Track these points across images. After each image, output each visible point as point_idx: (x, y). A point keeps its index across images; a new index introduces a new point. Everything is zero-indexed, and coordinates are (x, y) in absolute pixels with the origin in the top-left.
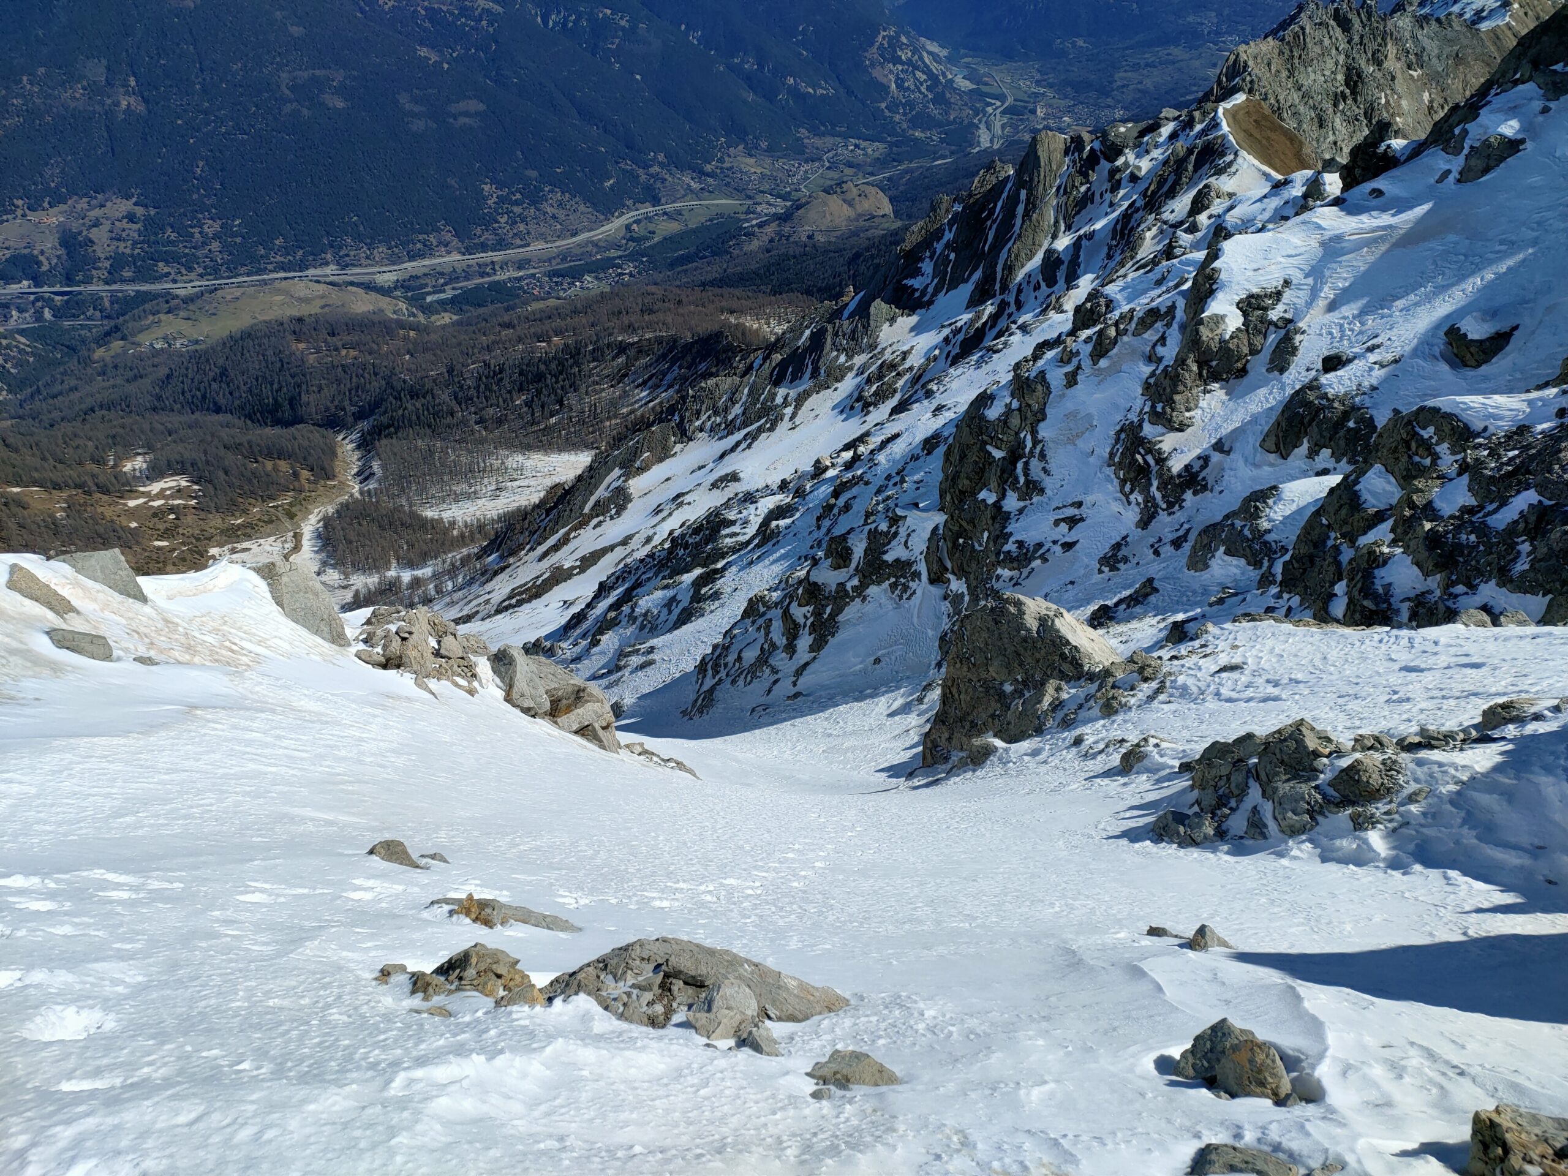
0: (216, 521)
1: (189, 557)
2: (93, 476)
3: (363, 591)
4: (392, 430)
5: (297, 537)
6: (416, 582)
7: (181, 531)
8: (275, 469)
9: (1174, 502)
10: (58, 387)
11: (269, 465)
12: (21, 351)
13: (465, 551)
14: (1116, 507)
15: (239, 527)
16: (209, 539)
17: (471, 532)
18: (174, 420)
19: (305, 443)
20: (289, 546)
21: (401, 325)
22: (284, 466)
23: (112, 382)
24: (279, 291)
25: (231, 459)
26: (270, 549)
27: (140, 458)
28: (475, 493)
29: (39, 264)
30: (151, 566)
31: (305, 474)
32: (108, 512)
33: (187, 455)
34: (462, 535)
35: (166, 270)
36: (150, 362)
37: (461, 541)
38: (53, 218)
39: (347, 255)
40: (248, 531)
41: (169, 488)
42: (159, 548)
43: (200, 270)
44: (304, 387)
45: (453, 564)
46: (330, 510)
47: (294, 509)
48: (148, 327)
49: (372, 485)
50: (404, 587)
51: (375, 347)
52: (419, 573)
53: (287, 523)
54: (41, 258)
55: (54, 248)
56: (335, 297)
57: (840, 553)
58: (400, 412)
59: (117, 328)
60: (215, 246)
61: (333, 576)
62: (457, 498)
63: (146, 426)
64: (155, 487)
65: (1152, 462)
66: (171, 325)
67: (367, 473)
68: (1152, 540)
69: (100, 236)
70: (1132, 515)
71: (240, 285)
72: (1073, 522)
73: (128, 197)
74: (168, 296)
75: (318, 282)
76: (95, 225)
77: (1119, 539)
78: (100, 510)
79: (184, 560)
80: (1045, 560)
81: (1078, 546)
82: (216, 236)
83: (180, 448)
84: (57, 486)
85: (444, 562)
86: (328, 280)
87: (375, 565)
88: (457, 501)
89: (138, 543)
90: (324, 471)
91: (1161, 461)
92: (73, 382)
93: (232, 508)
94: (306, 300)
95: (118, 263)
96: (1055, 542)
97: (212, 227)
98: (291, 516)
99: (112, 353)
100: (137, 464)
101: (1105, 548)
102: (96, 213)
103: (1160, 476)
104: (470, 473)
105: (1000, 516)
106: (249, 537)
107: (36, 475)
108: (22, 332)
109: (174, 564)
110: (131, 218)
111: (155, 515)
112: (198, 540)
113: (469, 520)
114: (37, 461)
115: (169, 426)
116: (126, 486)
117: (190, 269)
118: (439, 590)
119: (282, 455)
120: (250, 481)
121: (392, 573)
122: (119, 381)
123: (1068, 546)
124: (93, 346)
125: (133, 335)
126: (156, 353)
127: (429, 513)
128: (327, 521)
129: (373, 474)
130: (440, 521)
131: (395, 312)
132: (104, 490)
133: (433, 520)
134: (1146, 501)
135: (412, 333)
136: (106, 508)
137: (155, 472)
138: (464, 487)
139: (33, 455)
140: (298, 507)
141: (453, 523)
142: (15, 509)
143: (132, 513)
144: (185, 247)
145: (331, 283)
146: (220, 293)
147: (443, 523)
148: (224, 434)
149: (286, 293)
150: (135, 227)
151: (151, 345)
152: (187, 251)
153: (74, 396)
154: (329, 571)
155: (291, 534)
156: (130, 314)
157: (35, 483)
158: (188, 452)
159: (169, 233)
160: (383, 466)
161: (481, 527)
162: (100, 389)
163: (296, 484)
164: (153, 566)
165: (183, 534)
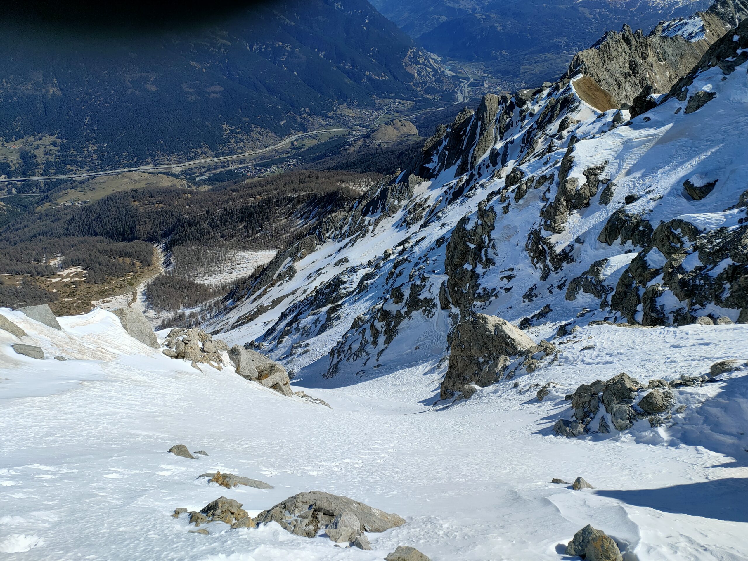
0: (95, 288)
1: (82, 306)
2: (35, 268)
3: (166, 320)
4: (180, 241)
5: (134, 294)
6: (192, 315)
7: (78, 293)
8: (124, 262)
9: (558, 267)
10: (18, 226)
11: (121, 260)
13: (216, 299)
14: (530, 270)
15: (106, 290)
16: (91, 297)
17: (219, 290)
18: (75, 240)
19: (138, 249)
20: (130, 299)
21: (184, 191)
22: (128, 260)
23: (45, 222)
24: (125, 177)
25: (103, 258)
26: (121, 301)
27: (58, 259)
28: (220, 271)
29: (10, 167)
30: (63, 310)
31: (138, 264)
32: (43, 285)
33: (81, 256)
34: (214, 291)
35: (71, 168)
36: (63, 213)
37: (214, 294)
38: (17, 145)
39: (158, 160)
40: (111, 292)
41: (72, 273)
42: (67, 302)
43: (87, 168)
44: (138, 222)
45: (210, 306)
46: (150, 281)
47: (132, 281)
48: (62, 196)
49: (171, 268)
50: (186, 317)
51: (172, 202)
52: (193, 310)
53: (129, 288)
54: (11, 164)
55: (17, 159)
56: (153, 179)
57: (398, 296)
58: (184, 233)
59: (47, 197)
60: (95, 156)
61: (152, 313)
62: (212, 273)
63: (61, 243)
64: (65, 272)
65: (546, 248)
66: (73, 194)
67: (168, 263)
68: (548, 286)
69: (40, 153)
70: (538, 274)
71: (106, 175)
72: (510, 278)
73: (53, 135)
74: (72, 181)
75: (144, 172)
76: (37, 148)
77: (532, 286)
78: (38, 284)
79: (79, 307)
80: (497, 297)
81: (512, 289)
82: (95, 152)
83: (78, 253)
84: (18, 273)
85: (206, 305)
86: (149, 171)
87: (173, 307)
88: (212, 275)
89: (57, 300)
90: (147, 263)
91: (551, 248)
92: (26, 223)
93: (103, 281)
94: (139, 181)
95: (48, 165)
96: (501, 288)
97: (93, 148)
98: (131, 284)
99: (45, 208)
100: (57, 261)
101: (526, 290)
102: (38, 142)
103: (551, 255)
104: (217, 261)
105: (474, 276)
106: (111, 295)
107: (7, 268)
109: (74, 309)
110: (54, 144)
111: (65, 286)
112: (86, 297)
113: (217, 284)
114: (9, 262)
115: (72, 242)
116: (51, 272)
117: (83, 168)
118: (203, 318)
119: (127, 255)
120: (112, 269)
121: (180, 311)
122: (48, 222)
123: (508, 290)
124: (36, 205)
125: (55, 199)
126: (66, 208)
127: (198, 281)
128: (149, 286)
129: (171, 263)
130: (204, 285)
131: (181, 186)
132: (41, 274)
133: (200, 284)
134: (544, 267)
135: (189, 195)
136: (41, 283)
137: (65, 265)
138: (215, 268)
139: (6, 259)
140: (135, 280)
141: (210, 286)
143: (54, 285)
144: (80, 157)
145: (150, 173)
146: (97, 179)
147: (205, 286)
148: (99, 246)
149: (129, 178)
150: (56, 148)
151: (64, 204)
152: (81, 159)
153: (27, 229)
154: (150, 310)
155: (132, 293)
156: (54, 190)
157: (7, 272)
158: (82, 255)
159: (72, 151)
160: (176, 259)
161: (224, 287)
162: (39, 226)
163: (134, 269)
164: (64, 310)
165: (79, 295)
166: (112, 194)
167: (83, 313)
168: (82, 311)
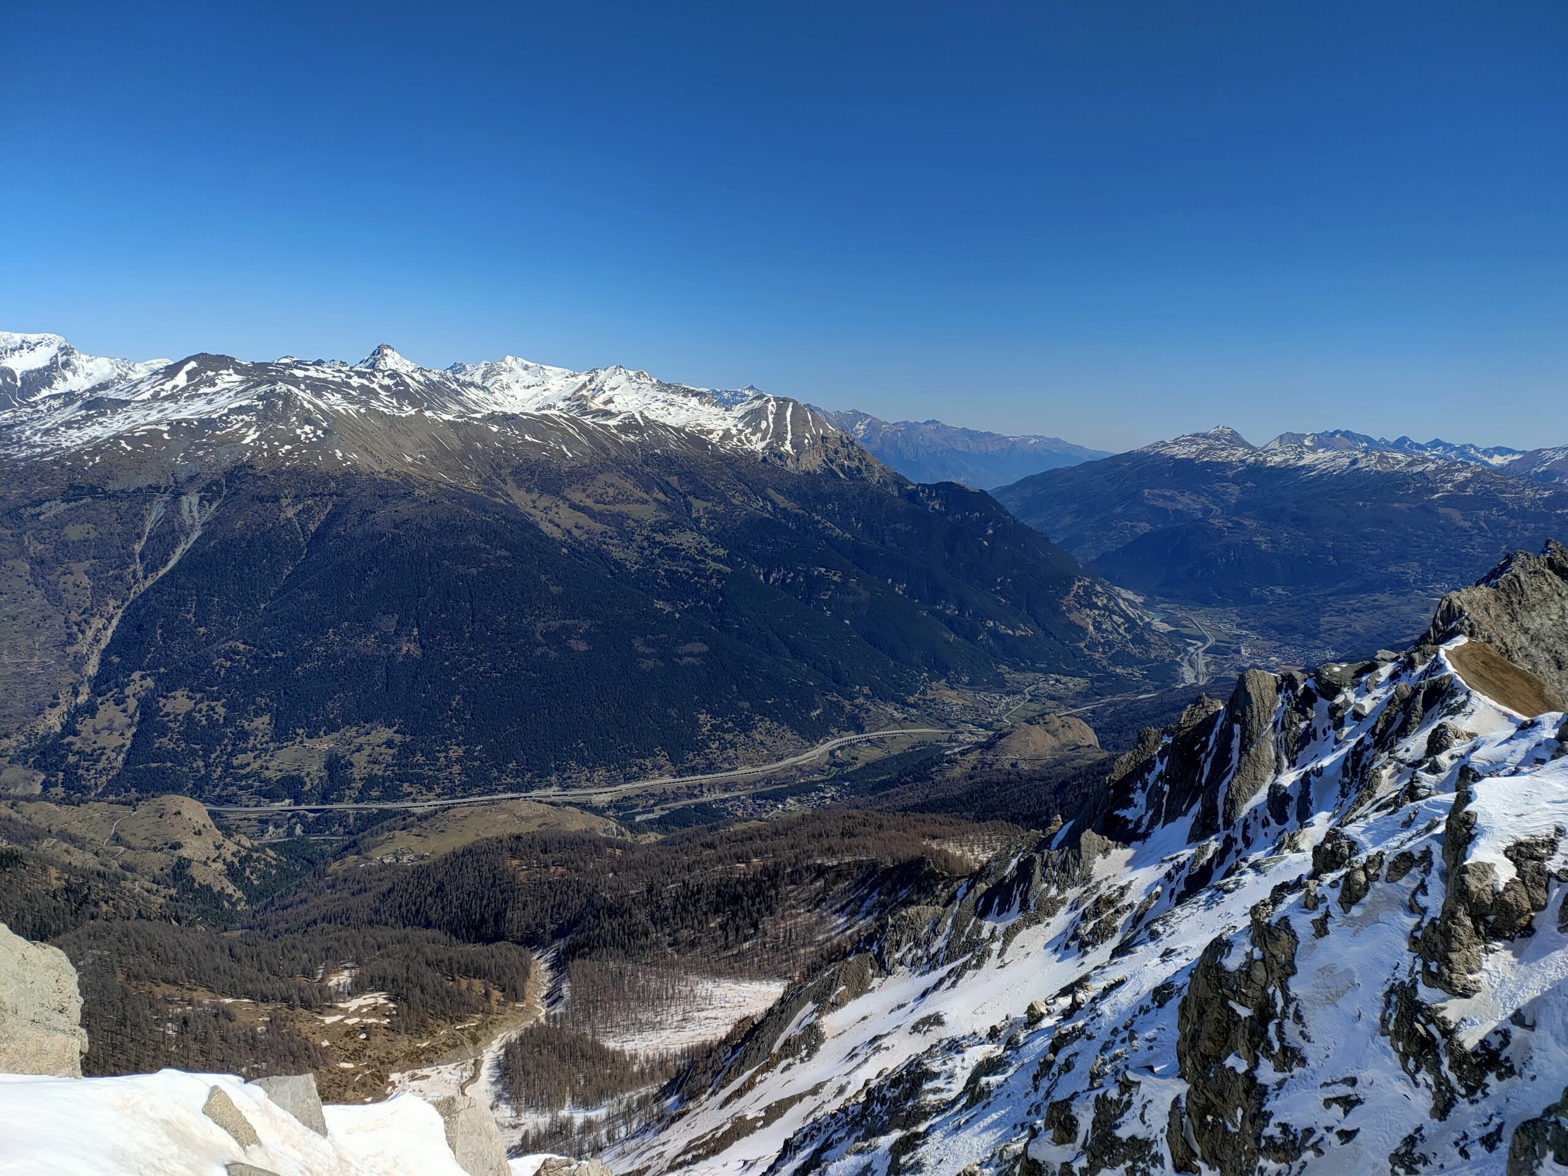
0: (403, 1043)
1: (370, 1081)
2: (300, 989)
3: (533, 1132)
4: (587, 950)
5: (477, 1064)
6: (589, 1126)
7: (368, 1052)
8: (469, 988)
9: (1475, 1088)
10: (290, 899)
11: (464, 983)
12: (268, 864)
13: (643, 1091)
14: (1401, 1088)
15: (424, 1051)
16: (392, 1063)
17: (652, 1069)
18: (385, 934)
19: (502, 961)
20: (467, 1074)
21: (609, 843)
22: (478, 985)
23: (339, 895)
24: (503, 810)
25: (432, 977)
26: (447, 1076)
27: (346, 973)
28: (660, 1023)
29: (303, 784)
31: (496, 994)
32: (305, 1028)
33: (390, 971)
34: (642, 1072)
35: (409, 790)
36: (377, 877)
37: (642, 1078)
38: (325, 744)
39: (570, 778)
40: (432, 1055)
41: (367, 1006)
42: (344, 1071)
43: (439, 791)
44: (511, 903)
45: (629, 1106)
46: (514, 1035)
47: (479, 1033)
48: (383, 842)
49: (559, 1009)
50: (575, 1131)
51: (582, 864)
52: (592, 1115)
53: (470, 1048)
54: (307, 779)
55: (319, 770)
56: (553, 815)
57: (1065, 1129)
58: (597, 931)
59: (355, 844)
60: (456, 768)
61: (506, 1112)
62: (641, 1027)
63: (359, 940)
64: (353, 1004)
65: (1437, 1034)
66: (402, 841)
67: (555, 996)
68: (1456, 1136)
69: (360, 760)
70: (1422, 1101)
71: (470, 805)
72: (1349, 1104)
73: (390, 726)
74: (406, 814)
75: (540, 802)
76: (358, 750)
77: (1411, 1131)
78: (298, 1026)
79: (364, 1085)
80: (1319, 1152)
81: (1359, 1136)
82: (458, 760)
83: (385, 963)
84: (265, 999)
85: (620, 1102)
86: (549, 800)
87: (551, 1102)
88: (640, 1031)
89: (325, 1063)
90: (514, 993)
91: (1449, 1033)
92: (304, 895)
93: (421, 1028)
94: (527, 819)
95: (370, 782)
96: (1329, 1129)
97: (455, 752)
98: (475, 1041)
99: (345, 867)
100: (342, 978)
101: (1396, 1144)
102: (362, 739)
103: (1451, 1052)
104: (656, 1000)
105: (1255, 1091)
106: (430, 1062)
107: (249, 986)
108: (272, 846)
109: (354, 1090)
110: (389, 744)
111: (347, 1034)
112: (382, 1063)
113: (651, 1054)
114: (254, 973)
115: (380, 939)
116: (325, 1001)
117: (430, 789)
118: (611, 1137)
119: (478, 973)
120: (443, 1001)
121: (564, 1113)
122: (346, 894)
123: (1347, 1136)
124: (331, 859)
125: (368, 849)
126: (384, 867)
127: (611, 1044)
128: (509, 1048)
129: (561, 997)
130: (621, 1053)
131: (605, 831)
132: (307, 1005)
133: (614, 1052)
134: (1438, 1084)
135: (618, 852)
136: (304, 1024)
137: (357, 988)
138: (650, 1015)
139: (252, 966)
140: (484, 1031)
141: (634, 1057)
142: (223, 1021)
143: (326, 1031)
144: (430, 770)
145: (552, 804)
146: (452, 811)
147: (624, 1056)
148: (429, 950)
149: (510, 812)
150: (391, 751)
151: (381, 859)
152: (431, 773)
153: (302, 908)
154: (503, 1106)
155: (472, 1061)
156: (369, 830)
157: (247, 994)
158: (392, 967)
159: (420, 758)
160: (572, 989)
161: (663, 1062)
162: (327, 901)
163: (486, 1005)
164: (335, 1090)
165: (370, 1056)
166: (473, 844)
167: (369, 1100)
168: (368, 1096)
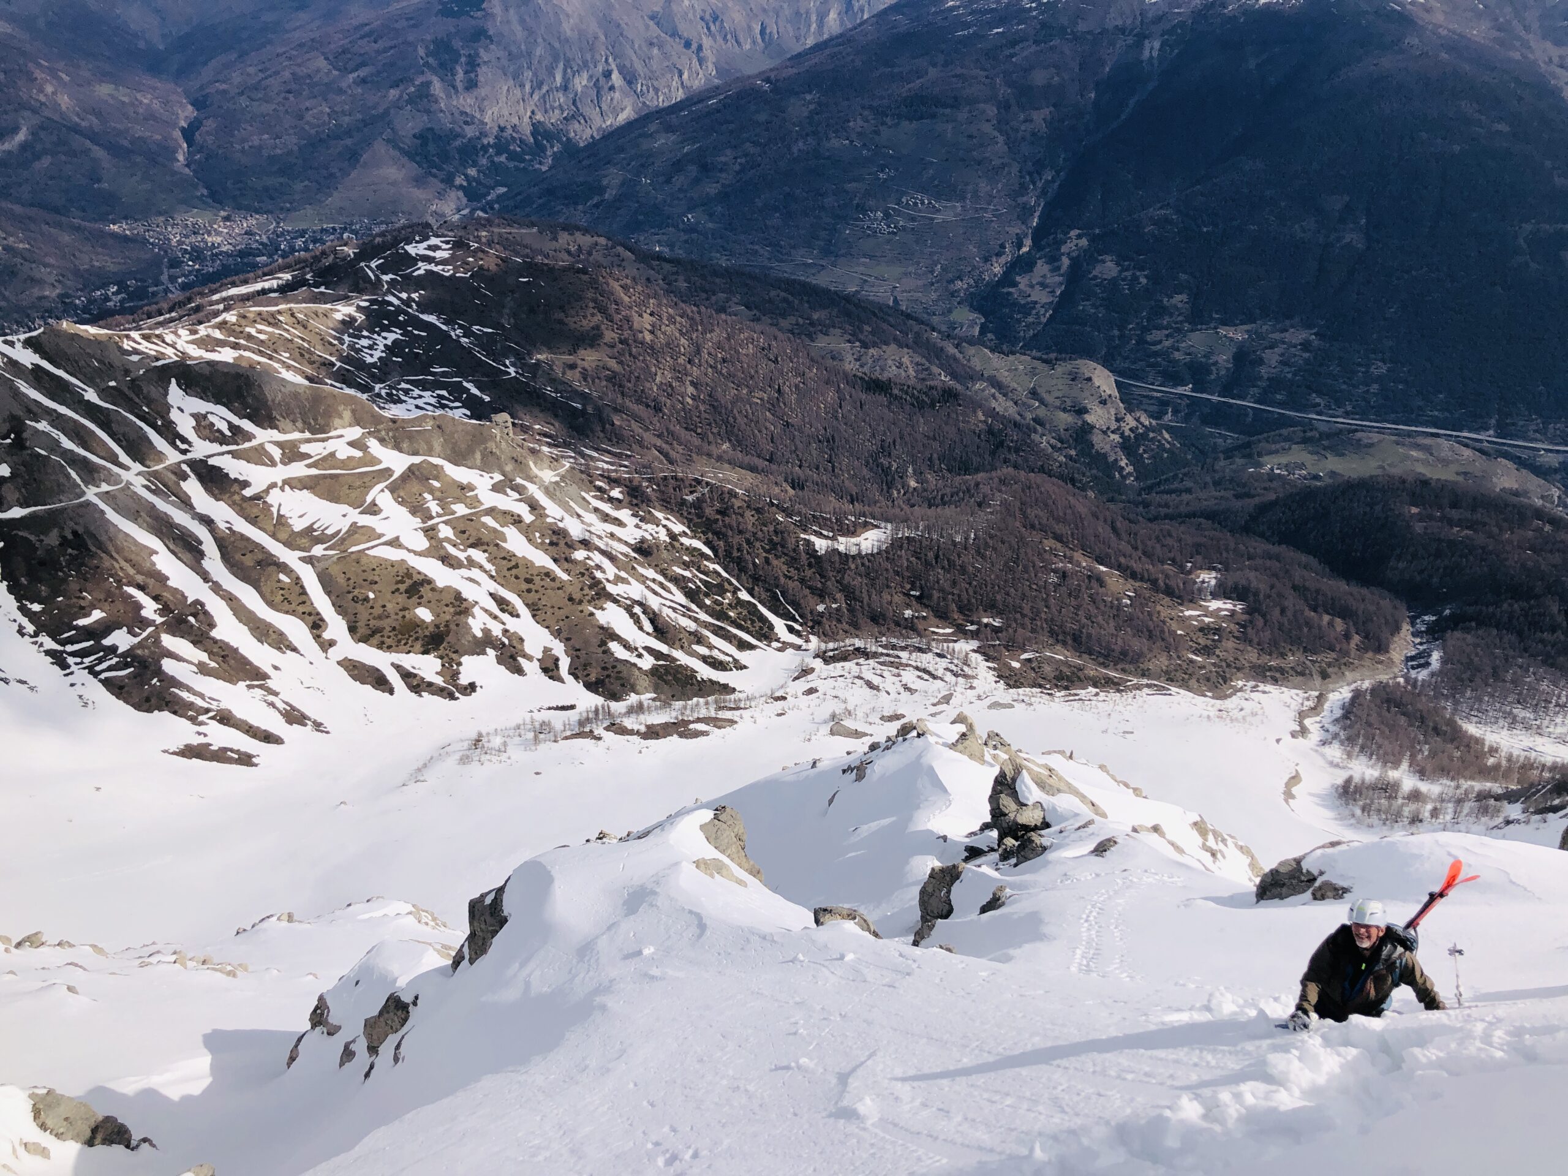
0: (1252, 655)
1: (1214, 678)
2: (1167, 576)
3: (1357, 779)
4: (1473, 624)
5: (1321, 698)
6: (1415, 796)
7: (1217, 652)
8: (1331, 624)
11: (1326, 618)
12: (1161, 446)
13: (1488, 785)
15: (1270, 669)
16: (1238, 669)
17: (1509, 769)
18: (1260, 546)
19: (1373, 608)
20: (1311, 704)
21: (1539, 514)
22: (1340, 625)
23: (1223, 493)
25: (1292, 601)
26: (1289, 701)
27: (1214, 574)
28: (1539, 727)
31: (1356, 639)
32: (1165, 613)
33: (1254, 584)
34: (1497, 767)
36: (1263, 485)
37: (1486, 773)
40: (1278, 675)
41: (1226, 610)
42: (1192, 661)
45: (1466, 793)
46: (1366, 684)
47: (1330, 670)
48: (1276, 452)
49: (1422, 675)
50: (1400, 795)
52: (1424, 787)
53: (1317, 680)
54: (1213, 368)
55: (1227, 361)
60: (1374, 388)
61: (1335, 751)
62: (1513, 722)
63: (1232, 545)
64: (1215, 605)
67: (1422, 661)
69: (1272, 357)
73: (1309, 326)
76: (1271, 347)
78: (1159, 608)
79: (1208, 680)
82: (1379, 379)
83: (1252, 575)
84: (1134, 576)
85: (1458, 787)
87: (1391, 760)
88: (1511, 727)
89: (1176, 649)
90: (1377, 645)
92: (1188, 484)
93: (1273, 647)
95: (1275, 383)
97: (1380, 369)
98: (1324, 676)
99: (1234, 467)
100: (1208, 578)
104: (1540, 704)
106: (1275, 681)
107: (1122, 560)
108: (1169, 429)
109: (1198, 681)
111: (1201, 630)
112: (1228, 666)
113: (1515, 753)
114: (1128, 549)
115: (1252, 550)
116: (1189, 595)
118: (1435, 813)
119: (1345, 613)
120: (1300, 628)
121: (1393, 774)
122: (1229, 494)
124: (1222, 456)
125: (1260, 455)
126: (1272, 477)
127: (1471, 728)
128: (1357, 695)
129: (1428, 664)
130: (1479, 741)
131: (1542, 497)
132: (1169, 592)
133: (1471, 737)
135: (1548, 528)
136: (1164, 608)
137: (1221, 592)
138: (1528, 714)
139: (1129, 542)
140: (1336, 670)
141: (1493, 750)
142: (1094, 584)
143: (1183, 620)
144: (1344, 382)
145: (1482, 451)
146: (1359, 435)
147: (1483, 744)
148: (1298, 574)
149: (1427, 449)
150: (1306, 355)
152: (1344, 387)
153: (1185, 497)
154: (1336, 745)
155: (1317, 693)
156: (1265, 435)
157: (1119, 567)
158: (1257, 581)
159: (1335, 369)
160: (1444, 661)
161: (1527, 766)
162: (1208, 498)
163: (1345, 646)
165: (1218, 656)
166: (1371, 477)
167: (1209, 694)
168: (1210, 691)
